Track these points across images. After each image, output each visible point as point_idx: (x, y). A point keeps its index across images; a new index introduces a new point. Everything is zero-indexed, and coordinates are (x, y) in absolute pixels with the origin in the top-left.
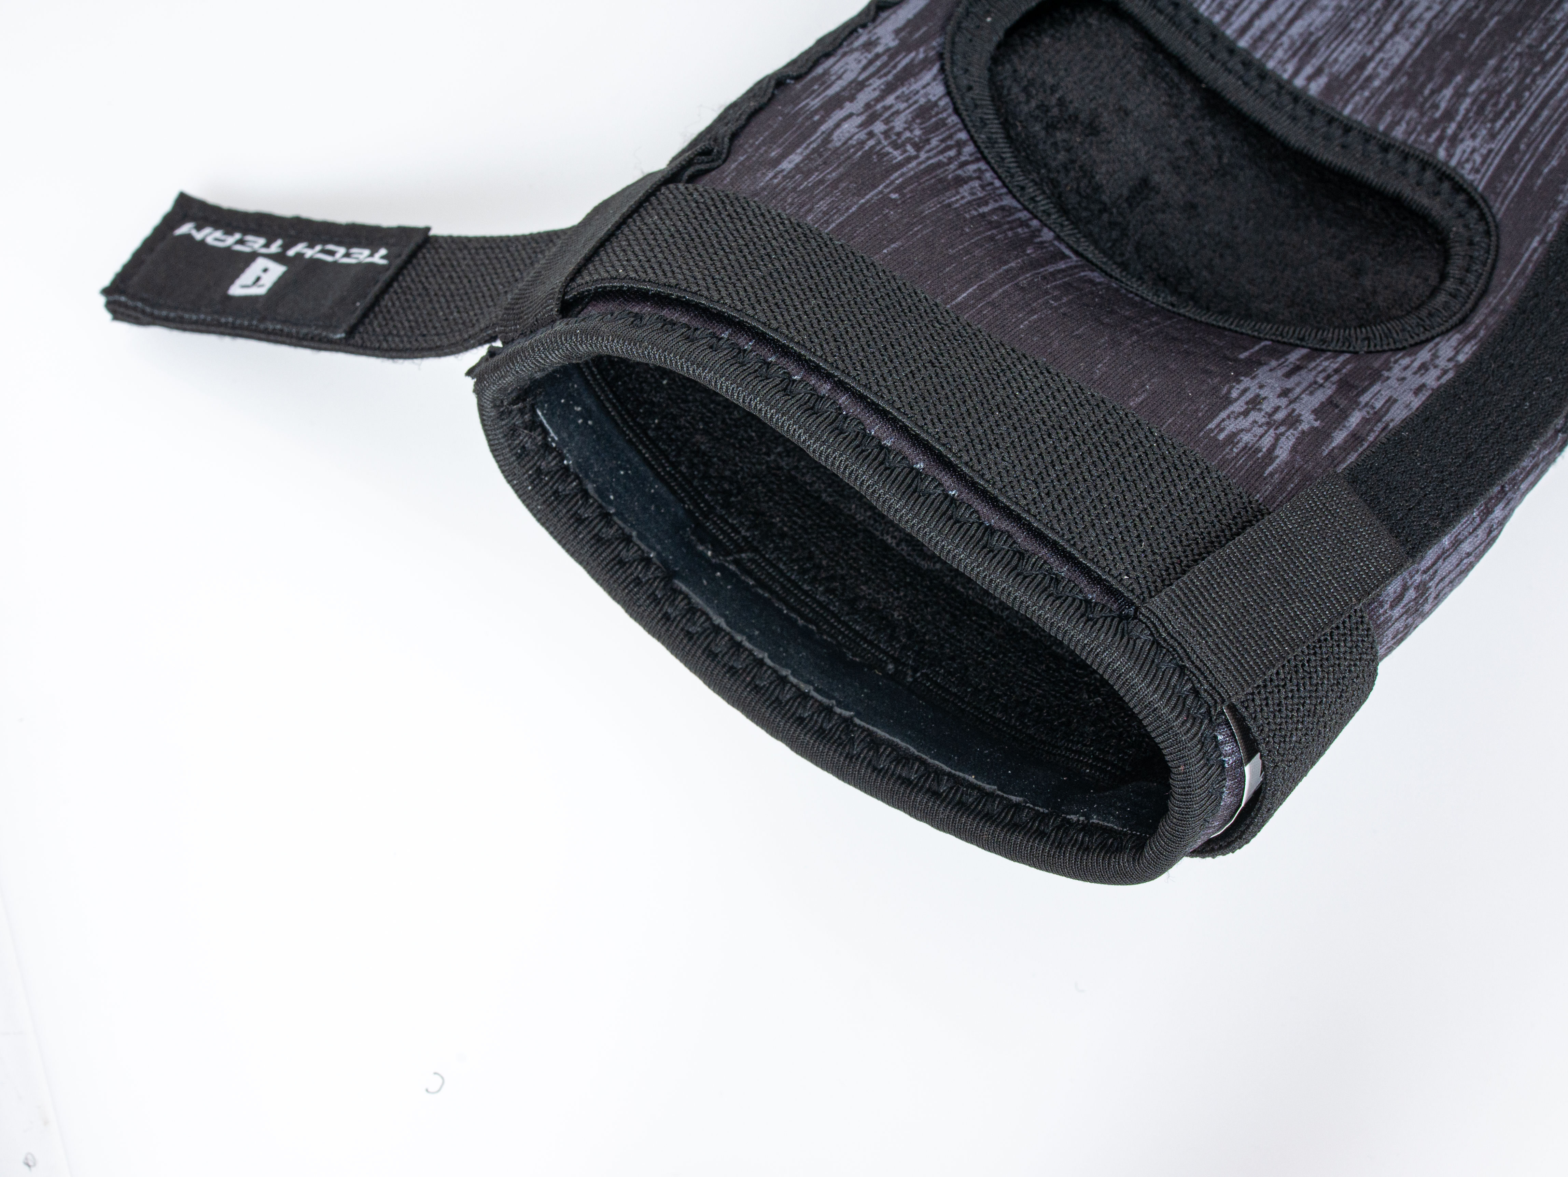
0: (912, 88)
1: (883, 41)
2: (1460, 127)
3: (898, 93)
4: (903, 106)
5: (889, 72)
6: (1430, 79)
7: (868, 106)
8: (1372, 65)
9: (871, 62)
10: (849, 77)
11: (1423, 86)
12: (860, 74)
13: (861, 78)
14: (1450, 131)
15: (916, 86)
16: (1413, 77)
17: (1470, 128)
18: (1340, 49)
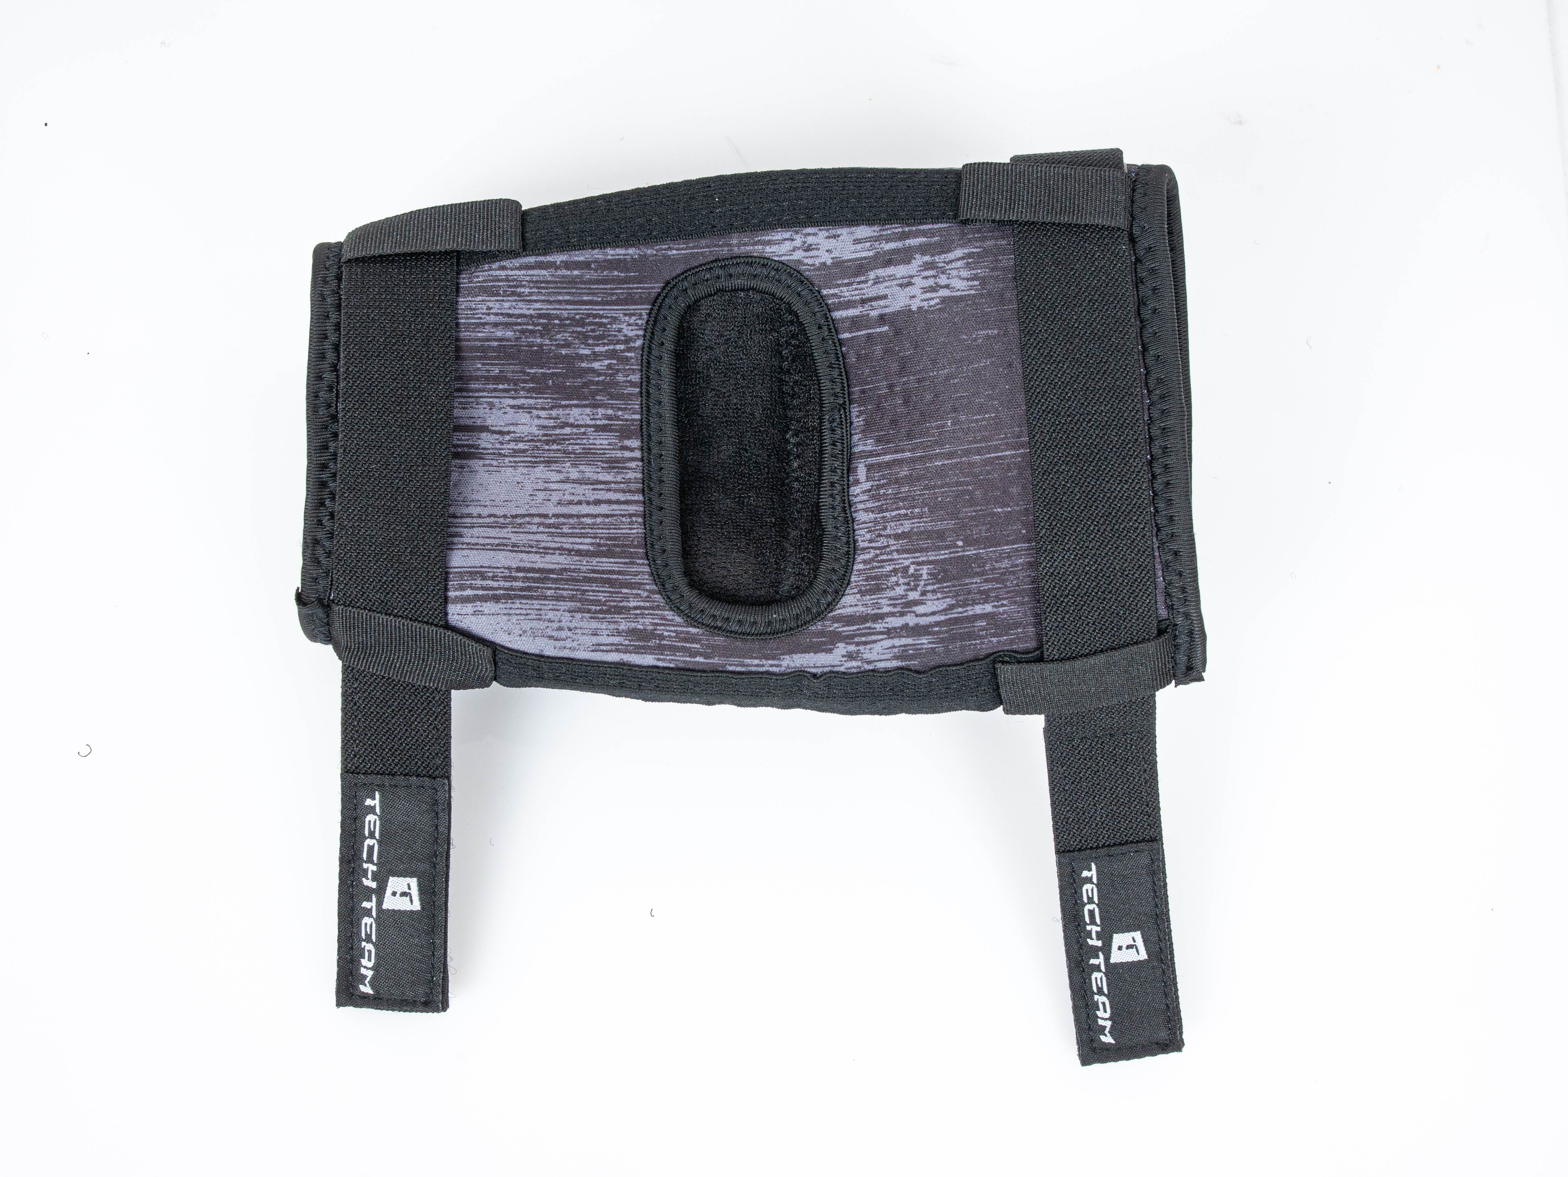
0: (864, 609)
1: (844, 652)
2: (618, 342)
3: (876, 611)
4: (883, 601)
5: (866, 628)
6: (592, 382)
7: (902, 614)
8: (598, 422)
9: (865, 643)
10: (888, 643)
11: (597, 383)
12: (882, 640)
13: (885, 636)
14: (622, 347)
15: (861, 609)
16: (594, 394)
17: (615, 336)
18: (601, 447)
